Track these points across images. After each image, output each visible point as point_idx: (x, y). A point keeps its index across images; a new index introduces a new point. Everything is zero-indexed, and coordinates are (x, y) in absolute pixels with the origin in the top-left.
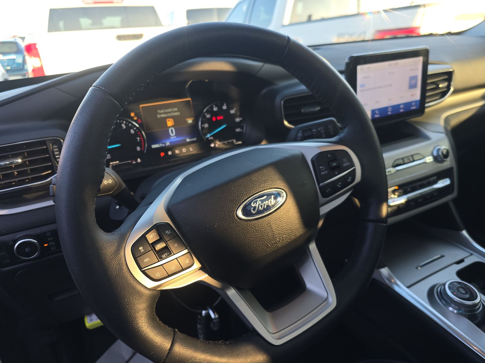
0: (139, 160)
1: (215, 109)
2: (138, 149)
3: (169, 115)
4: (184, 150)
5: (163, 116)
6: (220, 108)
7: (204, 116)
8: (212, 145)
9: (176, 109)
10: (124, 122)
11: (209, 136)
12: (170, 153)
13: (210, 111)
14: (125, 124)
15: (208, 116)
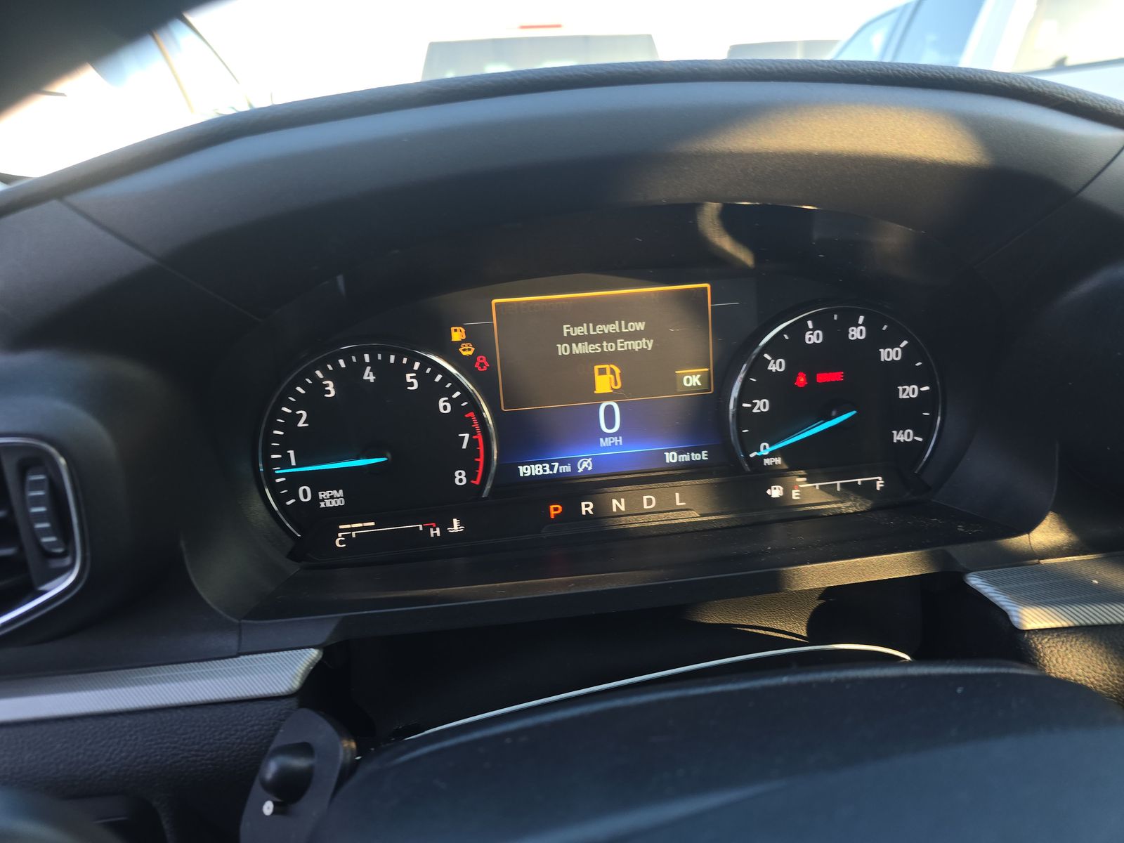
0: (456, 526)
1: (813, 337)
2: (460, 477)
3: (608, 347)
4: (649, 501)
5: (581, 349)
6: (836, 333)
7: (759, 366)
8: (776, 492)
9: (640, 326)
10: (417, 365)
11: (765, 449)
12: (587, 508)
13: (790, 346)
14: (420, 375)
15: (776, 366)
